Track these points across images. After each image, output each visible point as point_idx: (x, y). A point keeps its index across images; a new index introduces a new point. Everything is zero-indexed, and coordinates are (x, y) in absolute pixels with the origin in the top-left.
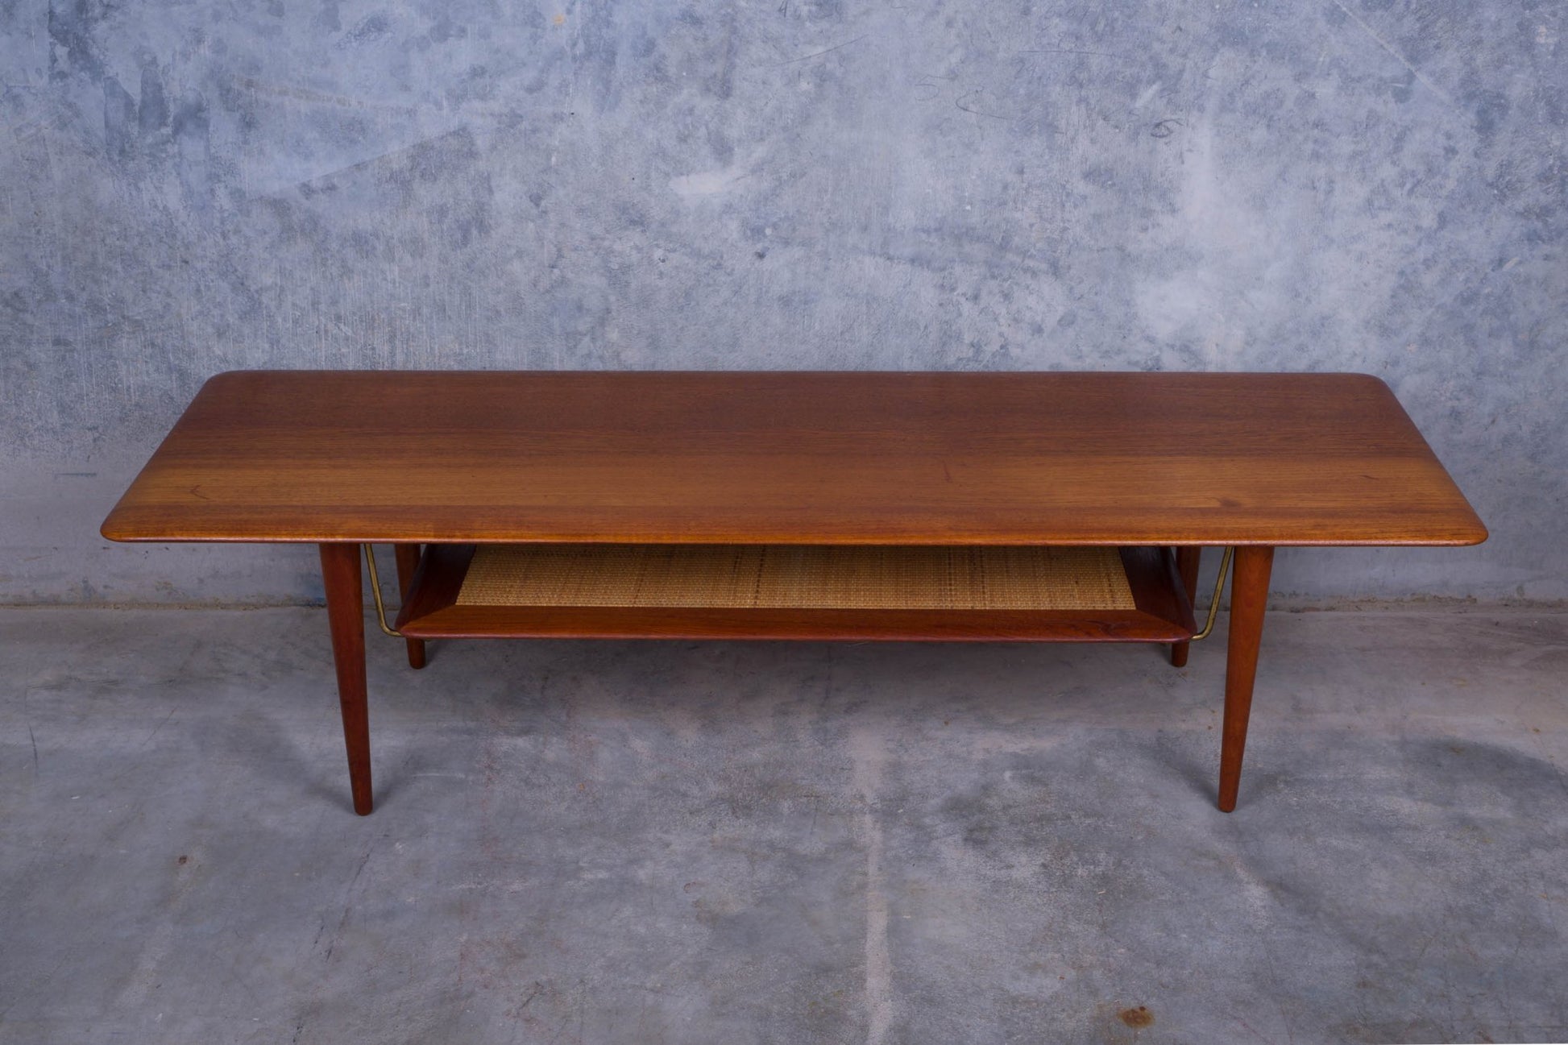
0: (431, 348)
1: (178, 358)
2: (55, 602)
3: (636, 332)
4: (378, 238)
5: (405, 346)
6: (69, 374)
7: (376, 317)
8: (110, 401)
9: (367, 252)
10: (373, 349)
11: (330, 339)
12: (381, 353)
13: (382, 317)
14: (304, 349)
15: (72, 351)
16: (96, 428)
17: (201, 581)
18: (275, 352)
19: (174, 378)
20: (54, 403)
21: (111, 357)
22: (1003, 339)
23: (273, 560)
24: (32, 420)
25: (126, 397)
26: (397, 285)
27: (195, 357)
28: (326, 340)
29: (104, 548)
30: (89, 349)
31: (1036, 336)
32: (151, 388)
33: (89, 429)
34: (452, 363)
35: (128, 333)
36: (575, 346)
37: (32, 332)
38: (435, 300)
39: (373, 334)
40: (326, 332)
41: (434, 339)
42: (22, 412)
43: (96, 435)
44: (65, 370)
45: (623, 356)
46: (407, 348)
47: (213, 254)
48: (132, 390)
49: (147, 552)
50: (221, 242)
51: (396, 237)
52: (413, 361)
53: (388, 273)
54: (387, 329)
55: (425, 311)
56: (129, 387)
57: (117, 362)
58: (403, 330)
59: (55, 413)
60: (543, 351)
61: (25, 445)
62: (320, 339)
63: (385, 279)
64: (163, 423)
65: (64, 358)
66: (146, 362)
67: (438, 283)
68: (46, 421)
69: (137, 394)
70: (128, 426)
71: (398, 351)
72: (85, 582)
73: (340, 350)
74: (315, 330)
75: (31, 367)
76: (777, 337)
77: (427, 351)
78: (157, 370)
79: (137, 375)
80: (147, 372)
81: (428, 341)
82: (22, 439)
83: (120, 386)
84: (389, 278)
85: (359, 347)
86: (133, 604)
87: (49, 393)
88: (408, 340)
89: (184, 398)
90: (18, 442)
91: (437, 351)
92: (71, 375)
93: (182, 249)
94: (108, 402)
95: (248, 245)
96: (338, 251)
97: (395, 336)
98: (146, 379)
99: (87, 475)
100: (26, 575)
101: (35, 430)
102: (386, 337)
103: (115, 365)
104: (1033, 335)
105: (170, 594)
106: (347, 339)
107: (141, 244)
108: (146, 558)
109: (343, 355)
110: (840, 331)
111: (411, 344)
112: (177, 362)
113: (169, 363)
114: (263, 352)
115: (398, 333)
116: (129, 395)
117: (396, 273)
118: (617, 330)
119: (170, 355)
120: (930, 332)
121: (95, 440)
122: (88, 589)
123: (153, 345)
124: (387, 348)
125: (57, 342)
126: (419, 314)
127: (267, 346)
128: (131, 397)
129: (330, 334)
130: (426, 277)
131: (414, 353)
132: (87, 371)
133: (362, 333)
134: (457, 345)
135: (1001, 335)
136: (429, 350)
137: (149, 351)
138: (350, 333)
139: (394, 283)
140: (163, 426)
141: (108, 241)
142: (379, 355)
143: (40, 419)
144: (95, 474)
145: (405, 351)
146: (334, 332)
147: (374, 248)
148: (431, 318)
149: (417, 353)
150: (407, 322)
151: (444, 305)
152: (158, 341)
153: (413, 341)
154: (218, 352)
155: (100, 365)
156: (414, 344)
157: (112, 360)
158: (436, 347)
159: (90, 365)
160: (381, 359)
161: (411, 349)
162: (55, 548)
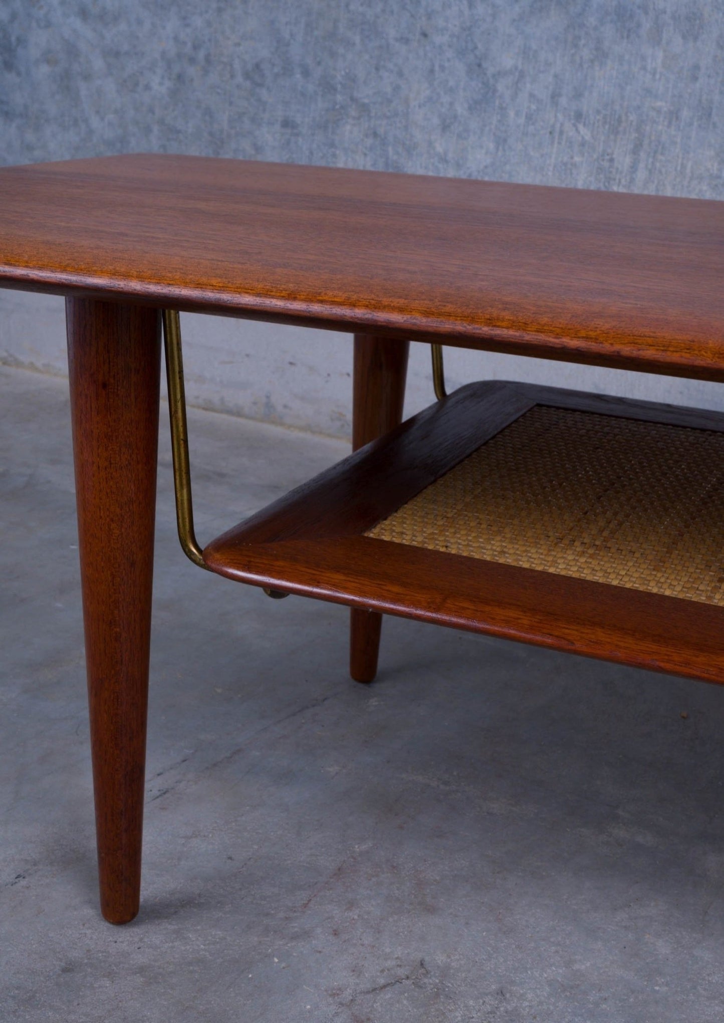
0: (682, 164)
1: (397, 153)
2: (238, 413)
4: (646, 13)
5: (651, 160)
7: (624, 118)
9: (629, 31)
10: (611, 160)
11: (563, 143)
13: (631, 118)
14: (532, 153)
15: (297, 135)
18: (500, 153)
21: (332, 145)
26: (658, 76)
27: (415, 152)
28: (559, 143)
29: (291, 363)
30: (313, 135)
34: (705, 188)
35: (354, 118)
37: (264, 111)
38: (700, 101)
39: (615, 141)
40: (561, 133)
41: (688, 153)
46: (653, 163)
47: (455, 26)
49: (329, 375)
50: (467, 12)
51: (668, 10)
52: (656, 182)
53: (649, 61)
54: (634, 135)
55: (685, 114)
57: (338, 152)
58: (653, 138)
62: (553, 143)
63: (644, 68)
65: (288, 142)
66: (365, 155)
67: (709, 76)
71: (642, 165)
72: (268, 397)
73: (572, 158)
74: (549, 130)
77: (676, 170)
81: (681, 156)
84: (649, 67)
85: (595, 156)
86: (307, 428)
88: (655, 152)
91: (688, 171)
93: (424, 19)
95: (494, 16)
96: (596, 28)
97: (641, 145)
100: (218, 380)
102: (631, 146)
105: (342, 426)
106: (583, 144)
107: (383, 11)
109: (574, 165)
111: (660, 157)
112: (395, 157)
114: (486, 153)
115: (646, 142)
117: (659, 61)
119: (390, 148)
122: (269, 405)
123: (375, 135)
124: (628, 160)
125: (287, 123)
126: (677, 118)
127: (491, 146)
129: (564, 137)
130: (697, 67)
131: (660, 172)
133: (603, 138)
134: (716, 165)
136: (679, 168)
137: (369, 142)
138: (588, 137)
139: (654, 74)
141: (352, 7)
142: (617, 169)
145: (650, 166)
146: (571, 134)
147: (639, 25)
148: (691, 124)
149: (664, 170)
150: (660, 127)
151: (711, 108)
152: (381, 131)
153: (662, 154)
154: (439, 149)
155: (321, 154)
156: (663, 158)
157: (333, 150)
158: (689, 165)
159: (311, 153)
160: (618, 177)
161: (658, 165)
162: (247, 355)
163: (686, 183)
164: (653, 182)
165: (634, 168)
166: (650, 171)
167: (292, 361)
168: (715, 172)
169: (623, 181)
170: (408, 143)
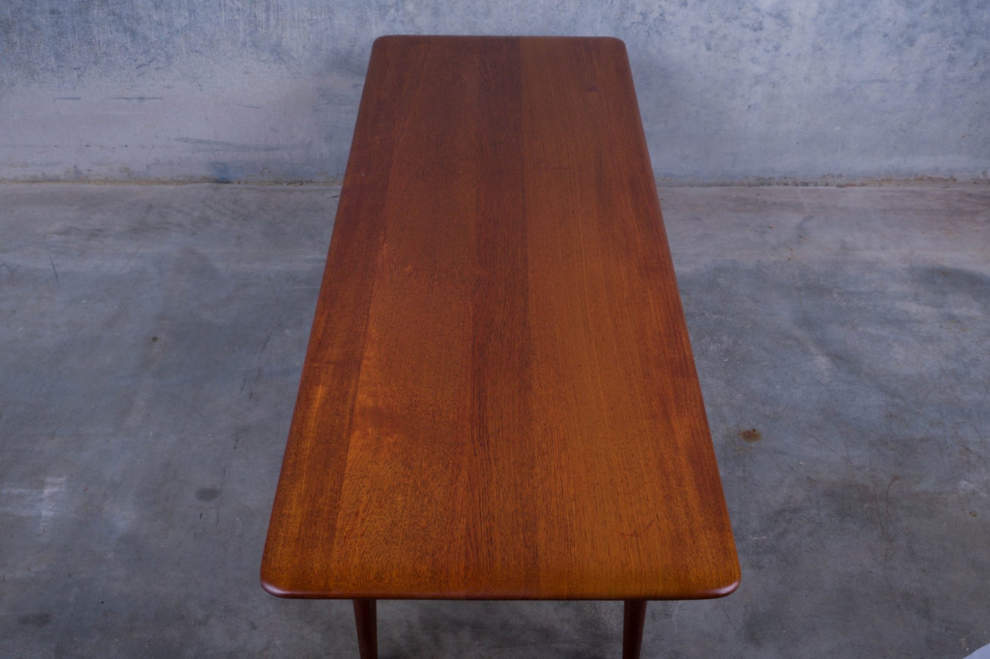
0: (292, 16)
1: (131, 23)
2: (57, 180)
3: (424, 5)
5: (276, 14)
6: (61, 33)
8: (87, 50)
10: (255, 16)
11: (227, 10)
12: (260, 19)
14: (211, 16)
15: (63, 17)
16: (79, 68)
17: (148, 167)
18: (193, 17)
19: (128, 35)
20: (52, 52)
21: (87, 22)
22: (661, 10)
23: (194, 153)
24: (38, 63)
25: (98, 48)
27: (141, 22)
28: (225, 10)
29: (87, 146)
30: (73, 17)
31: (683, 7)
32: (114, 42)
33: (75, 69)
34: (306, 26)
35: (98, 6)
36: (385, 14)
37: (36, 5)
39: (255, 7)
40: (225, 5)
41: (294, 10)
42: (32, 58)
43: (80, 73)
44: (58, 30)
45: (416, 21)
46: (277, 16)
48: (101, 43)
49: (114, 148)
52: (281, 25)
56: (99, 42)
57: (91, 25)
59: (53, 59)
60: (365, 18)
61: (34, 79)
62: (221, 10)
64: (122, 65)
65: (57, 22)
66: (110, 25)
68: (47, 64)
69: (105, 46)
70: (99, 67)
71: (272, 18)
72: (75, 167)
73: (234, 17)
74: (218, 4)
75: (36, 28)
76: (516, 8)
78: (117, 30)
79: (104, 34)
80: (111, 32)
81: (291, 11)
82: (32, 75)
83: (93, 41)
85: (246, 15)
86: (106, 181)
87: (48, 45)
88: (278, 10)
89: (134, 48)
90: (29, 77)
91: (296, 18)
92: (62, 34)
94: (86, 51)
97: (269, 7)
98: (110, 36)
99: (74, 99)
100: (38, 163)
101: (40, 70)
102: (264, 9)
103: (89, 27)
104: (681, 7)
105: (129, 175)
106: (238, 10)
108: (113, 152)
109: (236, 20)
110: (556, 5)
111: (280, 13)
112: (129, 25)
113: (125, 26)
114: (185, 18)
116: (99, 46)
118: (412, 4)
119: (125, 20)
120: (614, 5)
121: (79, 76)
122: (77, 171)
123: (114, 14)
124: (264, 15)
125: (52, 12)
127: (187, 14)
128: (100, 48)
129: (227, 7)
131: (282, 20)
132: (72, 31)
133: (248, 6)
134: (309, 15)
135: (660, 7)
136: (291, 17)
137: (111, 18)
138: (240, 6)
140: (121, 67)
142: (259, 21)
143: (43, 62)
144: (79, 98)
145: (276, 18)
146: (230, 5)
149: (283, 19)
152: (117, 11)
153: (281, 11)
154: (156, 18)
155: (80, 27)
156: (282, 13)
157: (88, 24)
158: (296, 15)
159: (74, 27)
160: (261, 24)
161: (280, 17)
162: (56, 146)
163: (296, 24)
164: (279, 25)
165: (268, 19)
166: (277, 20)
167: (87, 144)
168: (310, 17)
169: (264, 26)
170: (135, 16)
